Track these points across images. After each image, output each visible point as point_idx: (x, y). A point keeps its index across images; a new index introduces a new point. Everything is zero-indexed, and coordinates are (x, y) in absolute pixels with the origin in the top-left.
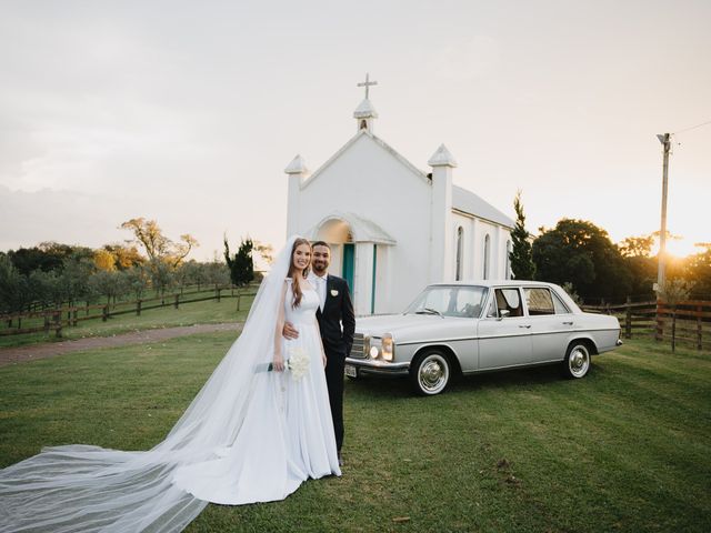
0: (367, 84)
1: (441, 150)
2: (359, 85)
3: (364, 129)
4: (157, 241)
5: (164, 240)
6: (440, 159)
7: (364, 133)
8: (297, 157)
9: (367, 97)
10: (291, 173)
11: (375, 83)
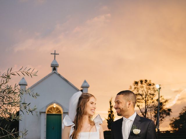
0: (55, 54)
2: (51, 54)
6: (85, 85)
7: (55, 72)
8: (23, 78)
9: (55, 59)
11: (58, 54)
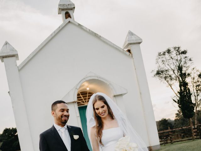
1: (132, 33)
3: (69, 19)
8: (6, 43)
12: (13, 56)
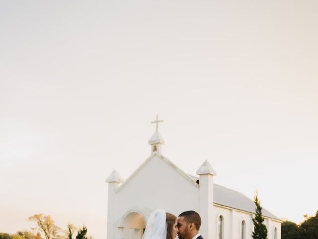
0: (157, 122)
1: (205, 164)
2: (152, 123)
3: (155, 152)
4: (51, 228)
5: (56, 228)
6: (203, 170)
7: (155, 154)
8: (114, 171)
9: (157, 131)
10: (110, 182)
11: (162, 121)
12: (115, 182)
